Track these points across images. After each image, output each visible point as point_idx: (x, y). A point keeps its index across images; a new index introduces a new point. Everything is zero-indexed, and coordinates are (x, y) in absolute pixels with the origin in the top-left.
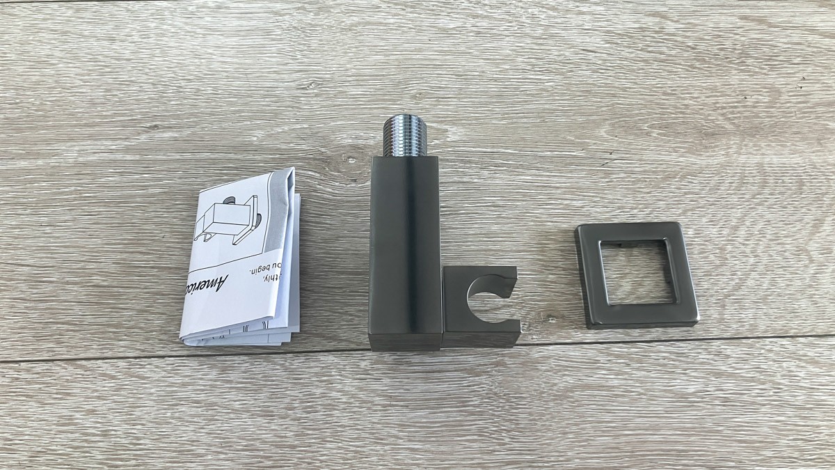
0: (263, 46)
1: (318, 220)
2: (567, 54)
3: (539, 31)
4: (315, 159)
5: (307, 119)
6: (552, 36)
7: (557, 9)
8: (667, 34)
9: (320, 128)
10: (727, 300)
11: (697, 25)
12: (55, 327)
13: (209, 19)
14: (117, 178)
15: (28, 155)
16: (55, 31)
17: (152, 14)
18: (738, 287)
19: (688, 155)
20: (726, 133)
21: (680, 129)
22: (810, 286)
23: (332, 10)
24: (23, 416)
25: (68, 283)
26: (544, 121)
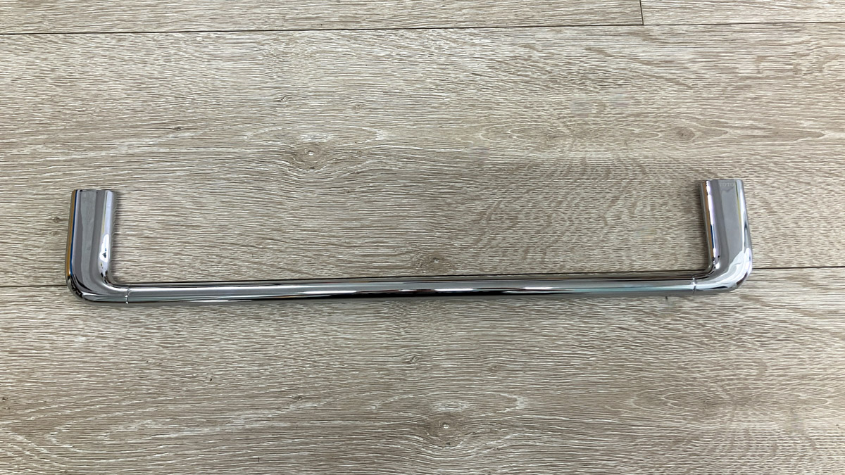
0: (250, 69)
1: (288, 195)
2: (461, 76)
3: (443, 59)
4: (286, 152)
5: (281, 124)
6: (452, 63)
7: (457, 42)
8: (533, 61)
9: (290, 130)
10: (547, 250)
11: (554, 54)
12: (123, 263)
13: (211, 47)
14: (156, 165)
15: (96, 148)
16: (105, 56)
17: (172, 43)
18: (556, 241)
19: (535, 152)
20: (564, 136)
21: (533, 133)
22: (603, 241)
23: (298, 41)
24: (108, 317)
25: (129, 235)
26: (441, 127)
